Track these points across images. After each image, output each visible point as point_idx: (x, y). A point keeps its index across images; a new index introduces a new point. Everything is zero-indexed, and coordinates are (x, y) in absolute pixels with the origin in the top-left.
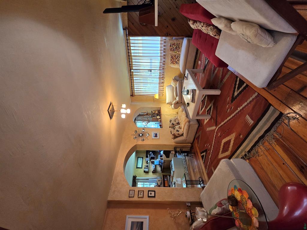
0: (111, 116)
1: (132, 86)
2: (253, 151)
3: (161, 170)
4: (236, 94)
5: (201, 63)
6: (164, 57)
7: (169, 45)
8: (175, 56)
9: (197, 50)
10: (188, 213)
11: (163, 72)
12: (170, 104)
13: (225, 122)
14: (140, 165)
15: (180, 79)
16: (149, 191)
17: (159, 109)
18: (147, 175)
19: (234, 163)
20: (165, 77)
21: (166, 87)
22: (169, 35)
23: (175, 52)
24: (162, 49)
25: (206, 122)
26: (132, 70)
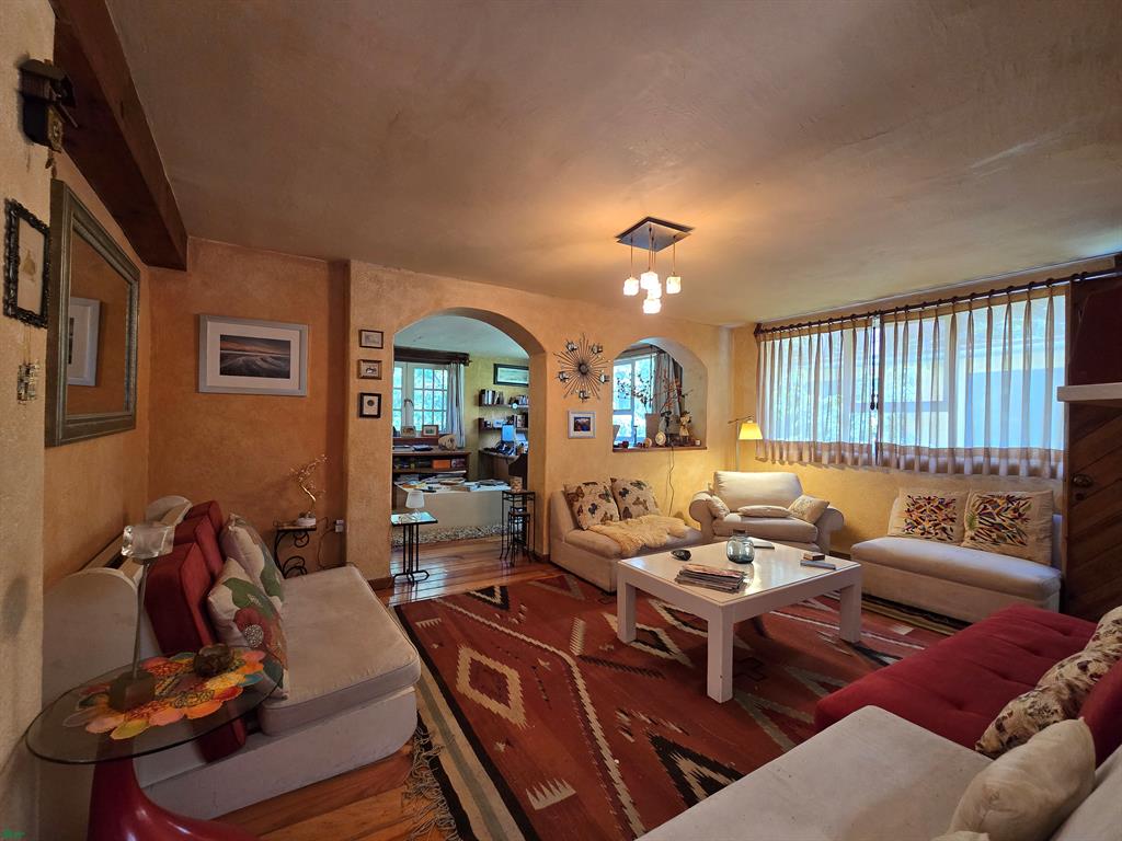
0: (629, 236)
1: (800, 325)
2: (429, 778)
3: (486, 449)
4: (686, 765)
5: (897, 637)
6: (950, 466)
7: (1018, 494)
8: (952, 520)
9: (960, 624)
10: (310, 522)
11: (868, 463)
12: (717, 487)
13: (583, 693)
14: (504, 375)
15: (827, 538)
16: (379, 396)
17: (698, 443)
18: (472, 400)
19: (398, 695)
20: (843, 469)
21: (791, 475)
22: (1076, 491)
23: (973, 518)
24: (994, 460)
25: (610, 618)
26: (877, 321)
